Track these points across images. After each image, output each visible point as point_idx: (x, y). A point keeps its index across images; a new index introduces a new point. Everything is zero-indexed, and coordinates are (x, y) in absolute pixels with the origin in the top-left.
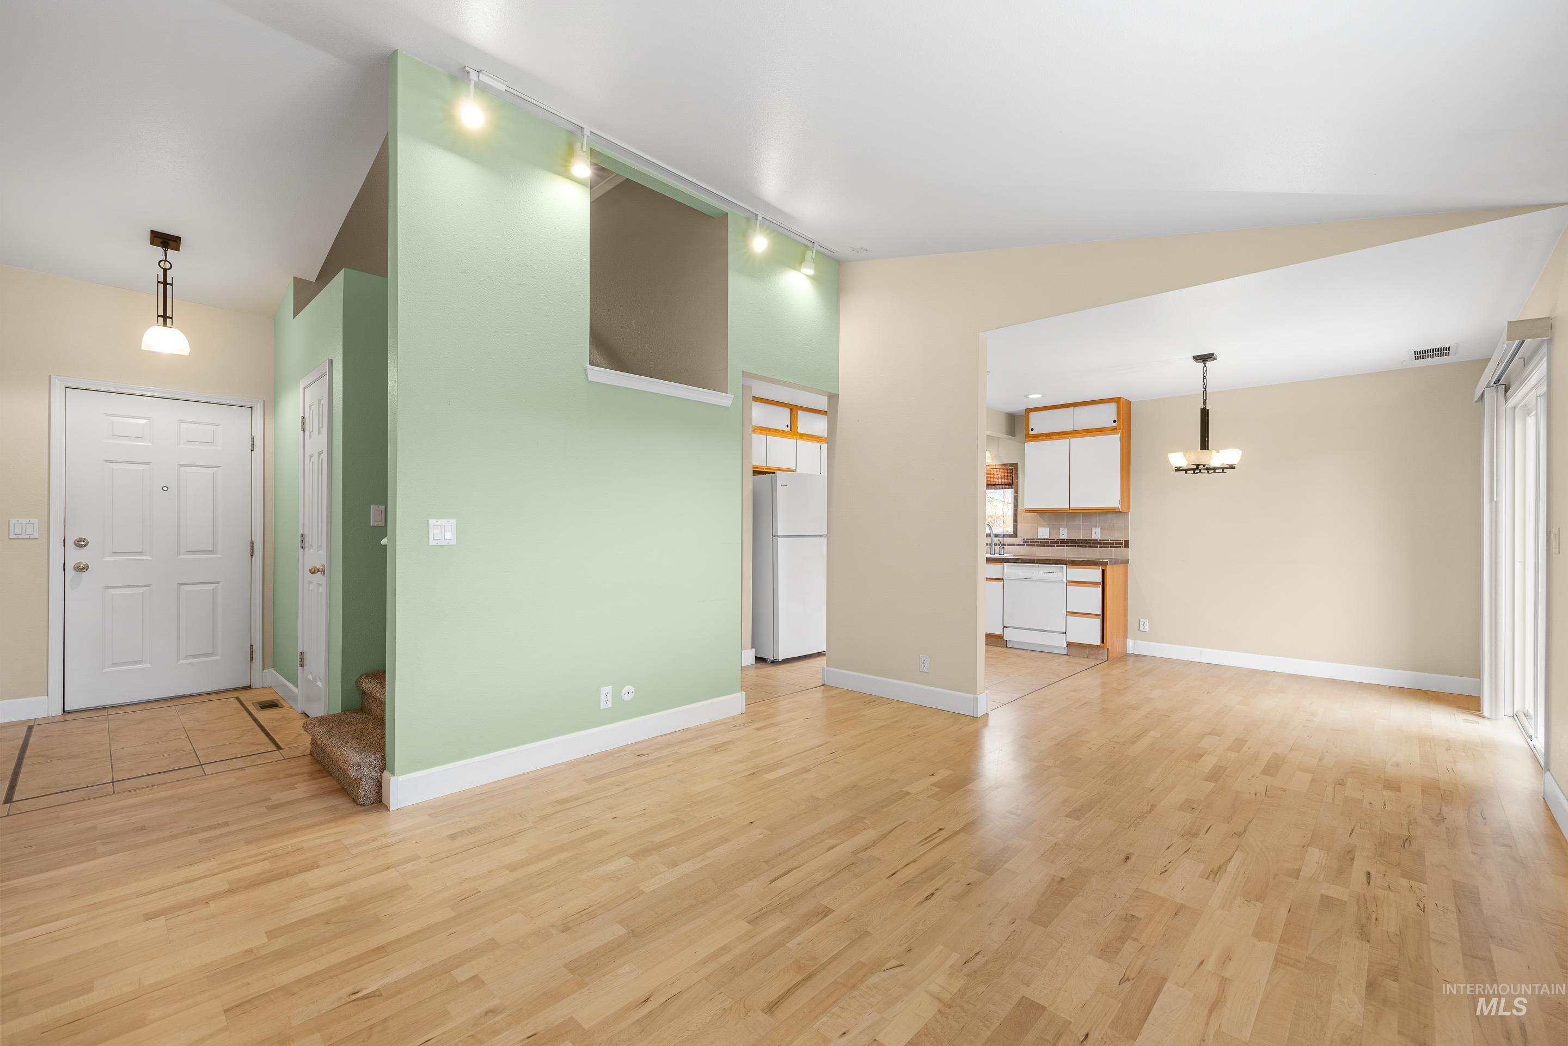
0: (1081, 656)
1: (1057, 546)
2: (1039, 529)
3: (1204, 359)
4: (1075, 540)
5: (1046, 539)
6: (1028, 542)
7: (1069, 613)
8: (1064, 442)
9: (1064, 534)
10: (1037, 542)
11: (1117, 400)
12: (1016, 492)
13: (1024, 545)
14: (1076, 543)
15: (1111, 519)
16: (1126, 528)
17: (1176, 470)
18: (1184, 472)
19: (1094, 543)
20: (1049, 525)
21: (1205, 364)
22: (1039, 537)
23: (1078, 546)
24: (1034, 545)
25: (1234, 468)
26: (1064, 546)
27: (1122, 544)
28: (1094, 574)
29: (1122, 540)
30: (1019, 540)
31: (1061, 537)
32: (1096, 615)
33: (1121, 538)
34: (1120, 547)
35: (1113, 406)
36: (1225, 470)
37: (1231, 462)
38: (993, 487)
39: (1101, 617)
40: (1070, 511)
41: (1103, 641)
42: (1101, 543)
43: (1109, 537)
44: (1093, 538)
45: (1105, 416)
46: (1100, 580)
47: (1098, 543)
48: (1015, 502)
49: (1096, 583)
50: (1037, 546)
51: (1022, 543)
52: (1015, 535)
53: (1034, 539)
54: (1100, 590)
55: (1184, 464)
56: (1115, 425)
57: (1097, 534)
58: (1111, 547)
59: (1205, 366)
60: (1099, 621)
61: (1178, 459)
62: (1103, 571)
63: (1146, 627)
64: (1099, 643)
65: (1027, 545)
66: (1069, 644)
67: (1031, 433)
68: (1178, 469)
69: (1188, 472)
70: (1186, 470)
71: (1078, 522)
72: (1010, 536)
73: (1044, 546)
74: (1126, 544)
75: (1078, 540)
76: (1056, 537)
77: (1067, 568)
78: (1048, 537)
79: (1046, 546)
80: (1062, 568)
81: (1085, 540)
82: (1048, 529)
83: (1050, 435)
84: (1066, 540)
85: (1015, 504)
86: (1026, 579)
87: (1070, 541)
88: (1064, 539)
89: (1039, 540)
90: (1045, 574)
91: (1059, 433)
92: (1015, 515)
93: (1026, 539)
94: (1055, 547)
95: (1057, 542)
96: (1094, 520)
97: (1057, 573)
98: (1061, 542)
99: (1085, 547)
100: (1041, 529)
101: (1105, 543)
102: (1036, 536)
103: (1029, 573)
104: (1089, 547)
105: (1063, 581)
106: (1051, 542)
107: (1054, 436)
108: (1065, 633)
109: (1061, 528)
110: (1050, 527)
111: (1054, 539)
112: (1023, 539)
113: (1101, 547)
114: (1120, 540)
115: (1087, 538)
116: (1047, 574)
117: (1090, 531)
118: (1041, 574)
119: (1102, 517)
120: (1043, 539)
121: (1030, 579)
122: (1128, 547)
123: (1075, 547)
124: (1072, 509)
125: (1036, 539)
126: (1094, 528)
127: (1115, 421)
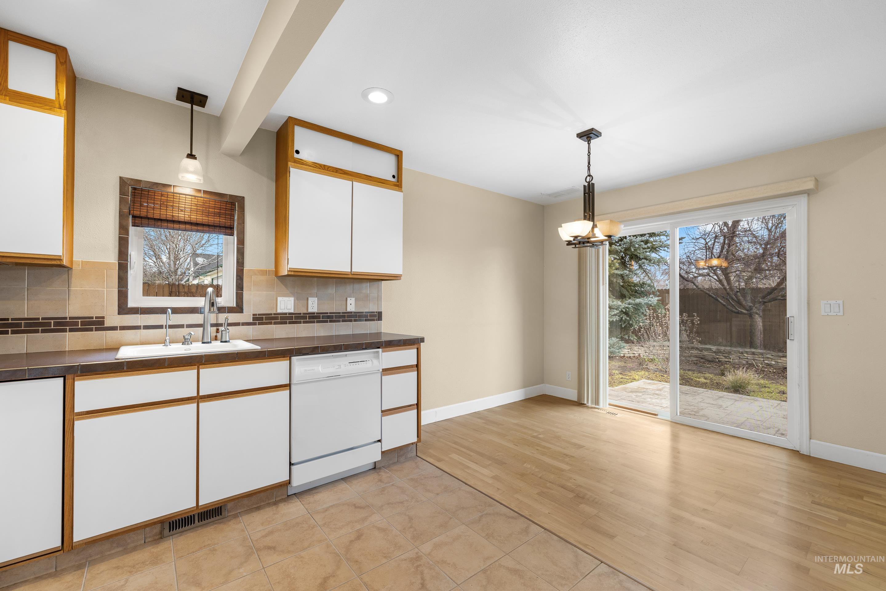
0: (396, 463)
1: (304, 322)
2: (279, 299)
3: (588, 135)
4: (327, 313)
5: (290, 314)
6: (261, 319)
7: (385, 412)
8: (344, 184)
9: (313, 306)
10: (276, 318)
11: (398, 154)
12: (241, 242)
13: (255, 324)
14: (328, 317)
15: (366, 288)
16: (379, 299)
19: (349, 316)
20: (293, 294)
22: (279, 311)
23: (331, 321)
24: (271, 323)
26: (314, 322)
27: (375, 316)
29: (376, 312)
30: (246, 316)
31: (310, 310)
32: (410, 406)
33: (375, 309)
34: (373, 320)
35: (392, 160)
38: (195, 228)
39: (416, 407)
40: (351, 276)
41: (418, 436)
43: (365, 309)
44: (348, 310)
46: (415, 362)
47: (352, 316)
48: (240, 257)
49: (411, 366)
50: (275, 323)
51: (252, 321)
52: (239, 308)
53: (271, 314)
54: (415, 373)
56: (393, 180)
57: (351, 306)
58: (366, 320)
59: (588, 143)
60: (414, 412)
62: (418, 351)
65: (259, 324)
66: (383, 453)
67: (296, 155)
71: (331, 290)
72: (231, 310)
73: (286, 323)
74: (379, 315)
75: (330, 313)
76: (304, 311)
77: (383, 352)
78: (292, 311)
79: (290, 323)
80: (378, 352)
81: (340, 313)
82: (292, 299)
83: (326, 168)
84: (317, 313)
85: (240, 261)
86: (331, 378)
87: (321, 315)
88: (314, 313)
89: (279, 316)
90: (356, 364)
91: (339, 170)
92: (239, 278)
93: (259, 315)
94: (302, 324)
95: (304, 318)
96: (349, 288)
97: (372, 361)
98: (310, 317)
99: (339, 321)
100: (283, 300)
101: (360, 316)
102: (275, 310)
103: (334, 367)
104: (343, 321)
105: (379, 370)
106: (296, 318)
107: (333, 171)
108: (379, 441)
109: (309, 298)
110: (294, 296)
111: (301, 314)
112: (253, 315)
113: (355, 321)
114: (374, 312)
115: (342, 310)
116: (359, 364)
117: (345, 302)
118: (350, 365)
119: (357, 286)
120: (286, 314)
121: (337, 377)
122: (381, 320)
123: (326, 322)
124: (354, 273)
125: (274, 314)
126: (349, 299)
127: (394, 177)
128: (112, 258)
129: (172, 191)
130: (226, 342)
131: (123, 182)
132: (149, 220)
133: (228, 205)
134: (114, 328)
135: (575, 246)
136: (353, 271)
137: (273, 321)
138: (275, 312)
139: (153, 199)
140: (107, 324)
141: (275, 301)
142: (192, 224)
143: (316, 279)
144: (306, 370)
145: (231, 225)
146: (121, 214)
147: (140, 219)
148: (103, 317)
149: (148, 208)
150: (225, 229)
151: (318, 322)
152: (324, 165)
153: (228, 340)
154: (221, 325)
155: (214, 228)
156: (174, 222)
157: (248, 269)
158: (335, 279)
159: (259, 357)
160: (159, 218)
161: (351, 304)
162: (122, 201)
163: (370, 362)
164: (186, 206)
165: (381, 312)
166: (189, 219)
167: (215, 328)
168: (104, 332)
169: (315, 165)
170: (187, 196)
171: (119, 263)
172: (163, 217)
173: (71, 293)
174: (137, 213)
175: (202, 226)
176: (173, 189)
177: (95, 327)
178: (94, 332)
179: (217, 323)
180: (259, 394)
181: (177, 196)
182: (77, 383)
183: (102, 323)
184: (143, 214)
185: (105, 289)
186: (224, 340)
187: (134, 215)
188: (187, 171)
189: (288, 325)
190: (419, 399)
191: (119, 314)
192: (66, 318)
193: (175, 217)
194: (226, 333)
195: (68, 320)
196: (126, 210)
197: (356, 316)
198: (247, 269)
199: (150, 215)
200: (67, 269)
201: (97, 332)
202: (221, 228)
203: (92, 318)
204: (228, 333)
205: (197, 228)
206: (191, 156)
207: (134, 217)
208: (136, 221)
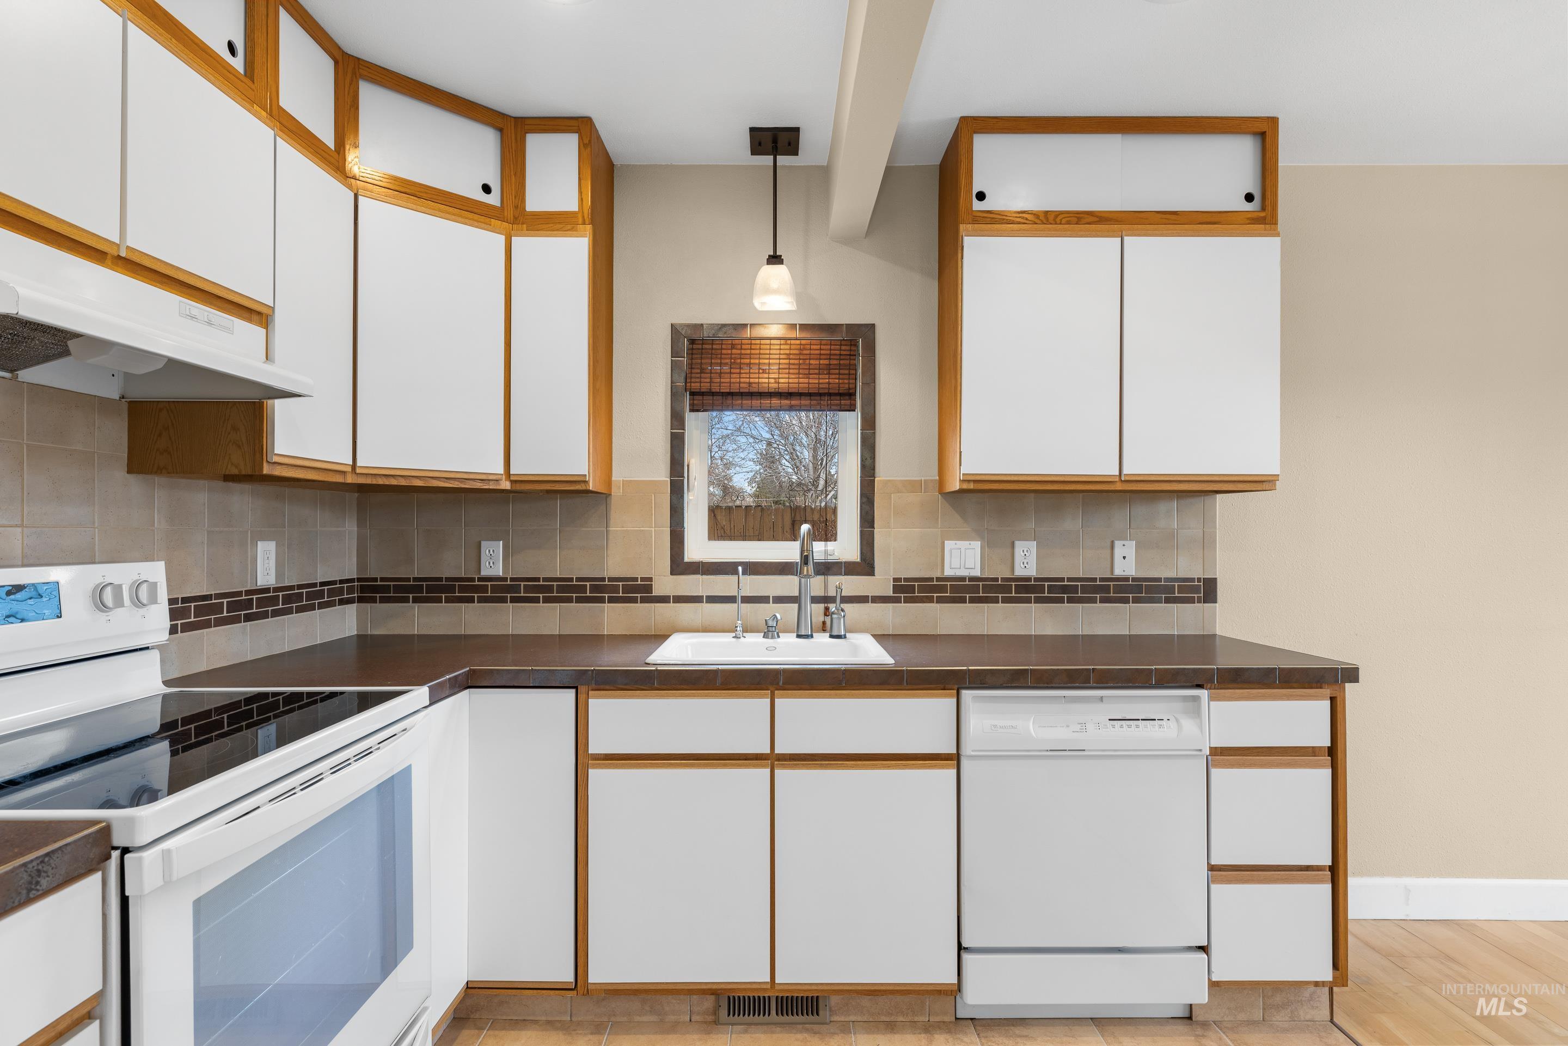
0: (1239, 1019)
1: (1006, 601)
2: (949, 544)
4: (1062, 579)
5: (972, 579)
6: (911, 589)
7: (1219, 873)
9: (1026, 561)
10: (942, 589)
11: (1262, 128)
12: (869, 424)
13: (897, 600)
14: (1065, 589)
15: (1167, 515)
16: (1207, 543)
19: (1118, 589)
20: (978, 534)
22: (948, 572)
23: (1071, 600)
24: (930, 600)
26: (1028, 601)
27: (1196, 589)
29: (1199, 580)
30: (880, 583)
31: (1019, 572)
32: (1309, 868)
33: (1195, 572)
34: (1190, 601)
35: (1247, 147)
38: (786, 402)
39: (1327, 876)
40: (1119, 487)
43: (1164, 571)
44: (1118, 572)
48: (868, 456)
49: (1313, 751)
50: (940, 600)
51: (891, 594)
52: (865, 566)
53: (931, 579)
54: (1324, 774)
56: (1250, 207)
57: (1126, 563)
58: (1168, 601)
60: (1322, 892)
65: (907, 601)
66: (1216, 987)
67: (977, 205)
71: (1072, 523)
72: (849, 569)
73: (962, 600)
74: (1209, 591)
75: (1070, 579)
76: (1001, 572)
77: (1211, 698)
78: (977, 573)
79: (973, 600)
80: (1196, 699)
81: (1094, 580)
82: (977, 545)
83: (1051, 218)
84: (1036, 579)
85: (868, 462)
86: (1057, 753)
87: (1046, 584)
88: (1028, 579)
89: (949, 583)
90: (1129, 726)
91: (1086, 216)
92: (865, 500)
93: (906, 580)
94: (1000, 605)
95: (1005, 588)
96: (1119, 516)
97: (1177, 720)
98: (1019, 589)
99: (1093, 601)
100: (957, 546)
101: (1149, 589)
102: (939, 571)
103: (1068, 726)
104: (1104, 600)
105: (1200, 750)
106: (987, 589)
107: (1068, 223)
108: (1204, 949)
109: (1017, 543)
110: (981, 538)
111: (996, 579)
112: (895, 580)
113: (1136, 600)
114: (1192, 580)
115: (1098, 572)
116: (1137, 726)
117: (1109, 551)
118: (1113, 726)
119: (1141, 510)
120: (962, 579)
121: (1078, 753)
122: (1215, 601)
123: (1060, 601)
124: (1127, 478)
125: (938, 579)
126: (1118, 544)
127: (1249, 198)
128: (662, 474)
129: (749, 336)
130: (839, 637)
131: (675, 330)
132: (715, 398)
133: (843, 348)
134: (664, 599)
136: (1125, 471)
137: (935, 595)
138: (939, 575)
139: (719, 356)
140: (656, 592)
141: (939, 550)
142: (781, 396)
143: (1032, 495)
144: (995, 726)
145: (849, 389)
146: (674, 391)
147: (700, 397)
148: (650, 579)
149: (712, 375)
150: (838, 398)
151: (1039, 600)
152: (1046, 213)
153: (843, 634)
154: (832, 600)
155: (819, 398)
156: (751, 396)
157: (883, 480)
158: (1081, 495)
159: (889, 684)
160: (728, 391)
161: (1124, 558)
162: (674, 366)
163: (1173, 724)
164: (771, 361)
165: (1214, 581)
166: (776, 385)
167: (822, 606)
168: (652, 605)
169: (1023, 218)
170: (773, 342)
171: (671, 480)
172: (735, 388)
173: (611, 537)
174: (695, 386)
175: (799, 397)
176: (750, 331)
177: (640, 596)
178: (639, 605)
179: (826, 595)
180: (889, 767)
181: (755, 344)
182: (592, 702)
183: (649, 589)
184: (705, 387)
185: (653, 529)
186: (835, 633)
187: (692, 391)
188: (768, 291)
189: (968, 605)
190: (1341, 852)
191: (672, 574)
192: (603, 579)
193: (754, 385)
194: (839, 619)
195: (607, 583)
196: (681, 384)
197: (1139, 589)
198: (880, 480)
199: (715, 389)
200: (605, 496)
201: (642, 605)
202: (832, 398)
203: (636, 579)
204: (842, 619)
205: (789, 402)
206: (775, 259)
207: (693, 394)
208: (695, 402)
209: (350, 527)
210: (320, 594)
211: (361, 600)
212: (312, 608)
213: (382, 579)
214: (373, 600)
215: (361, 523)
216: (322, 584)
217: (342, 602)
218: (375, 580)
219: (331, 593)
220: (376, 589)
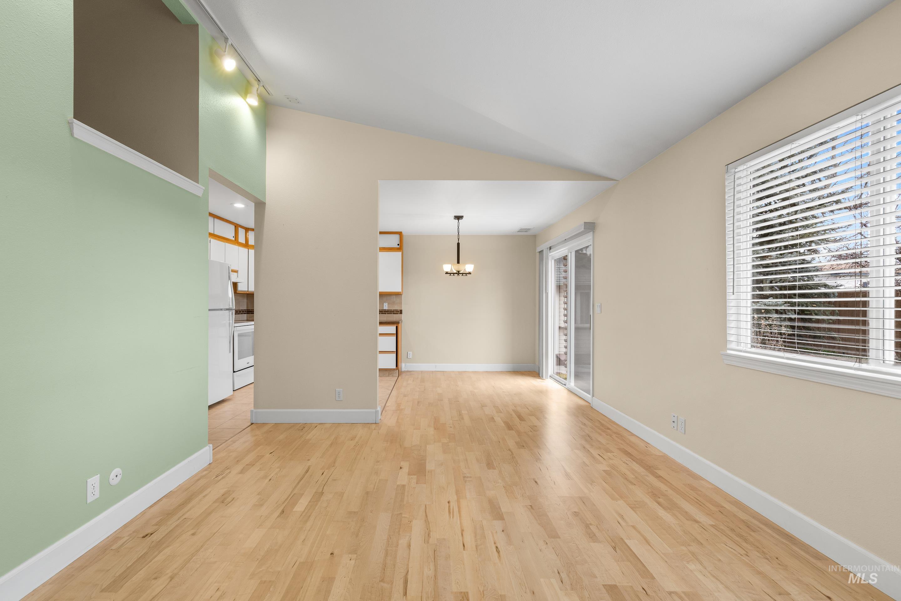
0: (385, 376)
3: (458, 218)
11: (400, 233)
15: (394, 298)
16: (401, 303)
17: (446, 273)
18: (449, 275)
19: (384, 312)
21: (458, 220)
25: (471, 274)
27: (399, 312)
28: (392, 329)
32: (393, 352)
33: (399, 309)
34: (398, 314)
35: (397, 237)
36: (467, 275)
37: (470, 271)
39: (396, 353)
41: (397, 366)
42: (388, 312)
43: (393, 309)
44: (384, 309)
45: (393, 241)
46: (395, 332)
47: (386, 312)
49: (393, 334)
54: (395, 337)
55: (449, 270)
58: (393, 314)
59: (458, 222)
60: (395, 355)
61: (447, 268)
62: (397, 327)
63: (410, 356)
64: (395, 367)
66: (380, 370)
68: (447, 273)
69: (451, 275)
70: (450, 274)
74: (401, 312)
101: (390, 312)
113: (388, 314)
114: (397, 310)
115: (381, 308)
119: (389, 297)
122: (402, 314)
126: (384, 303)
127: (398, 245)
135: (454, 275)
161: (385, 306)
165: (402, 310)
190: (398, 349)
209: (245, 300)
210: (240, 312)
211: (247, 313)
212: (239, 314)
213: (251, 310)
214: (249, 313)
215: (247, 299)
216: (241, 310)
217: (244, 314)
218: (250, 310)
219: (242, 312)
220: (250, 311)
